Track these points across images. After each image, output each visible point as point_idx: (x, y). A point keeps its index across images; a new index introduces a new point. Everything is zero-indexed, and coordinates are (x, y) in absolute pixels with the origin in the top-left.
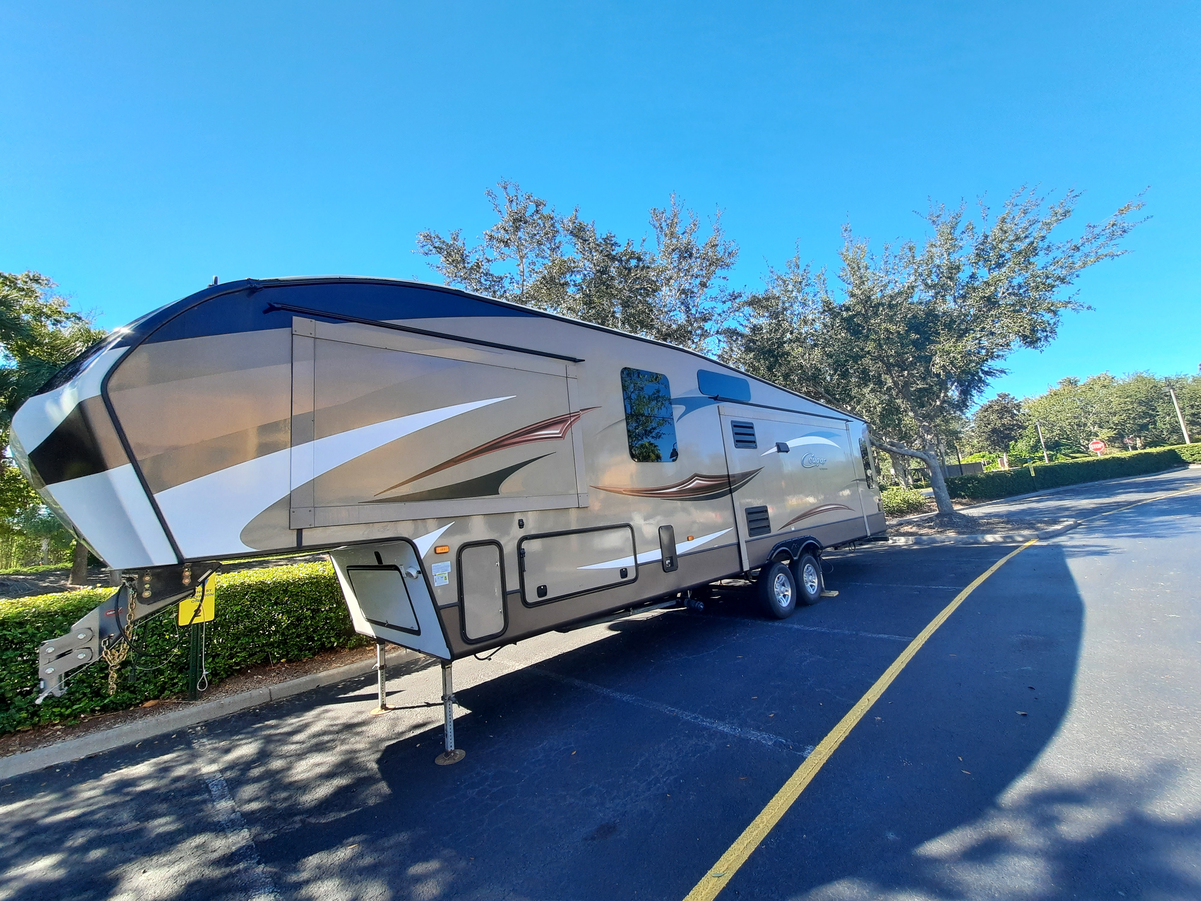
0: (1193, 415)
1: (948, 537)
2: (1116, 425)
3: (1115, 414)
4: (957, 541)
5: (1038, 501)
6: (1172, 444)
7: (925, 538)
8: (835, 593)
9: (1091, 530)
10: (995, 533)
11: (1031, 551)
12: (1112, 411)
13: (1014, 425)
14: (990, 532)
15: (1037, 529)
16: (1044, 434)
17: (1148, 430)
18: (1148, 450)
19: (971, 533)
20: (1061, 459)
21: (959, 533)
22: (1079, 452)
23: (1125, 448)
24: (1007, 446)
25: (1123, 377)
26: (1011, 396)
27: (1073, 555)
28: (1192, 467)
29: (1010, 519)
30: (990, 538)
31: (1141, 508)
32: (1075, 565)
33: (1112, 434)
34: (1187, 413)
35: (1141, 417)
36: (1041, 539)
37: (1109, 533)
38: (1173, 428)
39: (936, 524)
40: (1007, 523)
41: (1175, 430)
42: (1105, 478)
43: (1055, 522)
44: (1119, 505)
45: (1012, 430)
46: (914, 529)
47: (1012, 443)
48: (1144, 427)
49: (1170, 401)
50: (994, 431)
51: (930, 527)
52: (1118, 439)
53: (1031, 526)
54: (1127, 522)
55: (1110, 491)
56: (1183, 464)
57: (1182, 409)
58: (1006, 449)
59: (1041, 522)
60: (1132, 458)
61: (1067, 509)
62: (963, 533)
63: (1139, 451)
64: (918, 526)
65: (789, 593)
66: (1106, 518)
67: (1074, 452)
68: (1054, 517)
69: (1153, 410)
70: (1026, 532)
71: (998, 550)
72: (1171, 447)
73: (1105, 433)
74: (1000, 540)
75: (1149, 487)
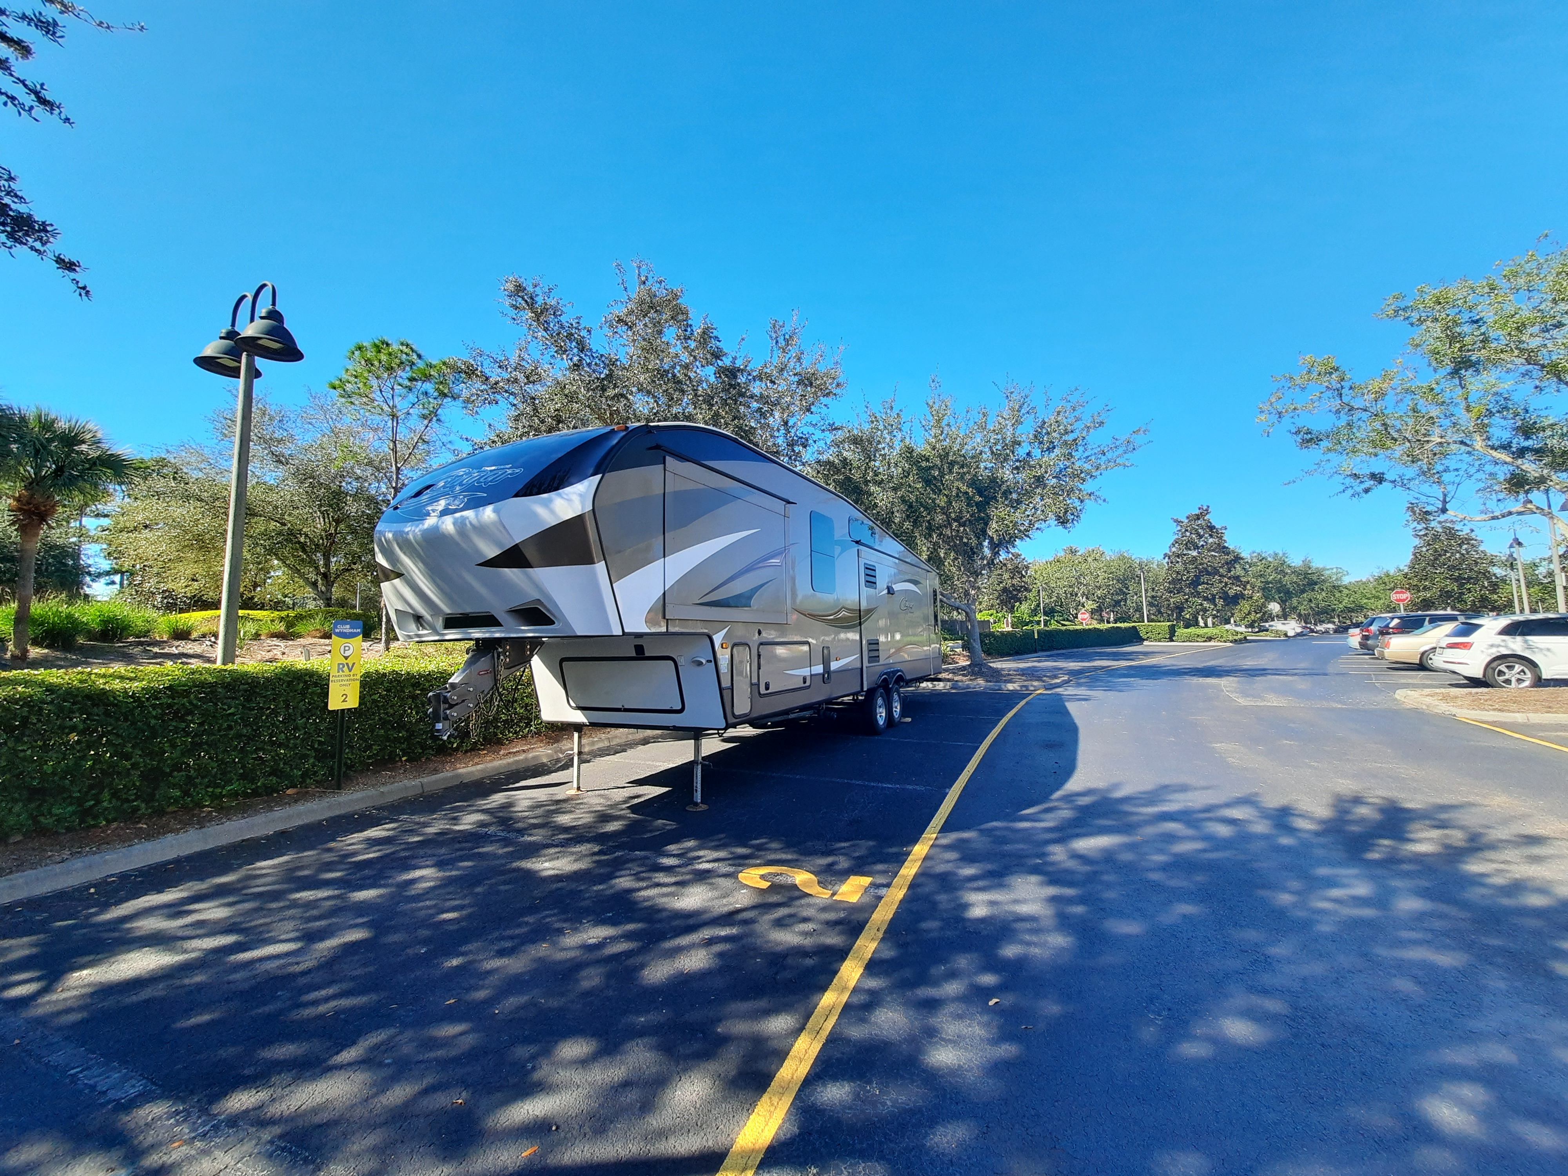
0: (1153, 597)
1: (978, 684)
2: (1099, 598)
3: (1099, 588)
4: (985, 688)
5: (1039, 661)
6: (1135, 622)
7: (960, 684)
8: (909, 720)
9: (1079, 685)
10: (1014, 682)
11: (1041, 697)
12: (1098, 585)
13: (1021, 587)
14: (1010, 681)
15: (1044, 681)
16: (1044, 599)
17: (1120, 606)
18: (1118, 625)
19: (996, 682)
20: (1054, 626)
21: (987, 681)
22: (1068, 620)
23: (1101, 621)
24: (1013, 607)
25: (1111, 553)
26: (1023, 557)
27: (1069, 700)
28: (1145, 643)
29: (1023, 672)
30: (1010, 687)
31: (1112, 672)
32: (1071, 706)
33: (1095, 606)
34: (1149, 594)
35: (1117, 594)
36: (1047, 689)
37: (1090, 687)
38: (1137, 606)
39: (969, 673)
40: (1023, 675)
41: (1139, 609)
42: (1087, 646)
43: (1056, 677)
44: (1096, 669)
45: (1019, 591)
46: (950, 676)
47: (1017, 604)
48: (1117, 603)
49: (1139, 583)
50: (1005, 590)
51: (964, 675)
52: (1097, 612)
53: (1039, 679)
54: (1101, 681)
55: (1089, 658)
56: (1141, 640)
57: (1146, 590)
58: (1012, 610)
59: (1045, 676)
60: (1108, 630)
61: (1061, 669)
62: (990, 682)
63: (1111, 625)
64: (954, 673)
65: (884, 715)
66: (1088, 677)
67: (1064, 620)
68: (1055, 673)
69: (1127, 588)
70: (1036, 683)
71: (1016, 697)
72: (1133, 624)
73: (1090, 605)
74: (1018, 688)
75: (1116, 656)
